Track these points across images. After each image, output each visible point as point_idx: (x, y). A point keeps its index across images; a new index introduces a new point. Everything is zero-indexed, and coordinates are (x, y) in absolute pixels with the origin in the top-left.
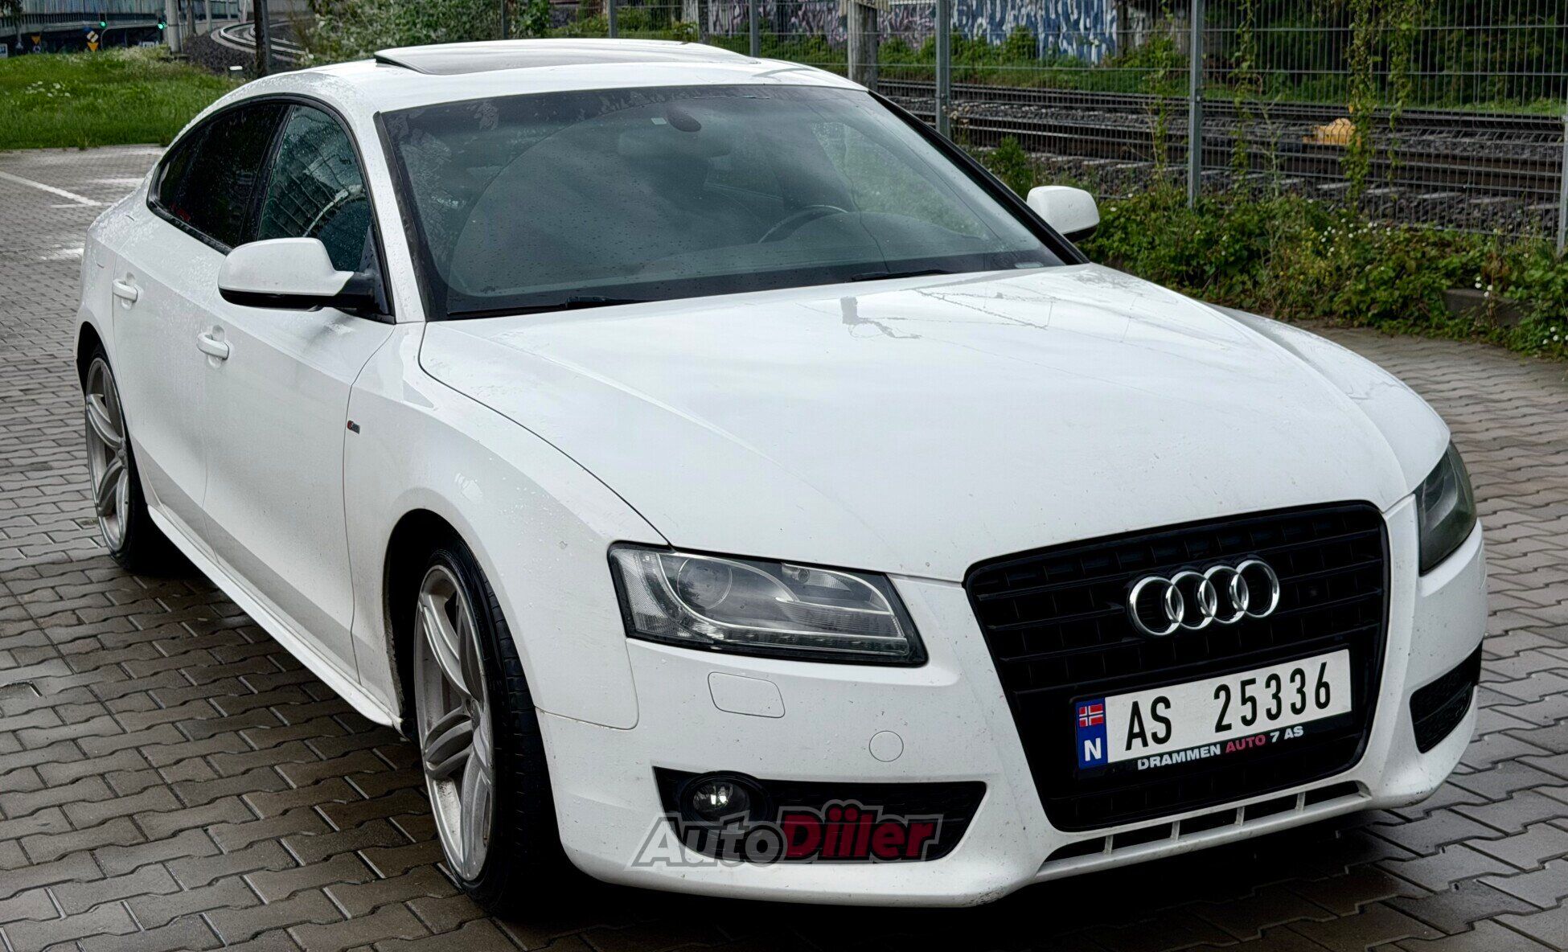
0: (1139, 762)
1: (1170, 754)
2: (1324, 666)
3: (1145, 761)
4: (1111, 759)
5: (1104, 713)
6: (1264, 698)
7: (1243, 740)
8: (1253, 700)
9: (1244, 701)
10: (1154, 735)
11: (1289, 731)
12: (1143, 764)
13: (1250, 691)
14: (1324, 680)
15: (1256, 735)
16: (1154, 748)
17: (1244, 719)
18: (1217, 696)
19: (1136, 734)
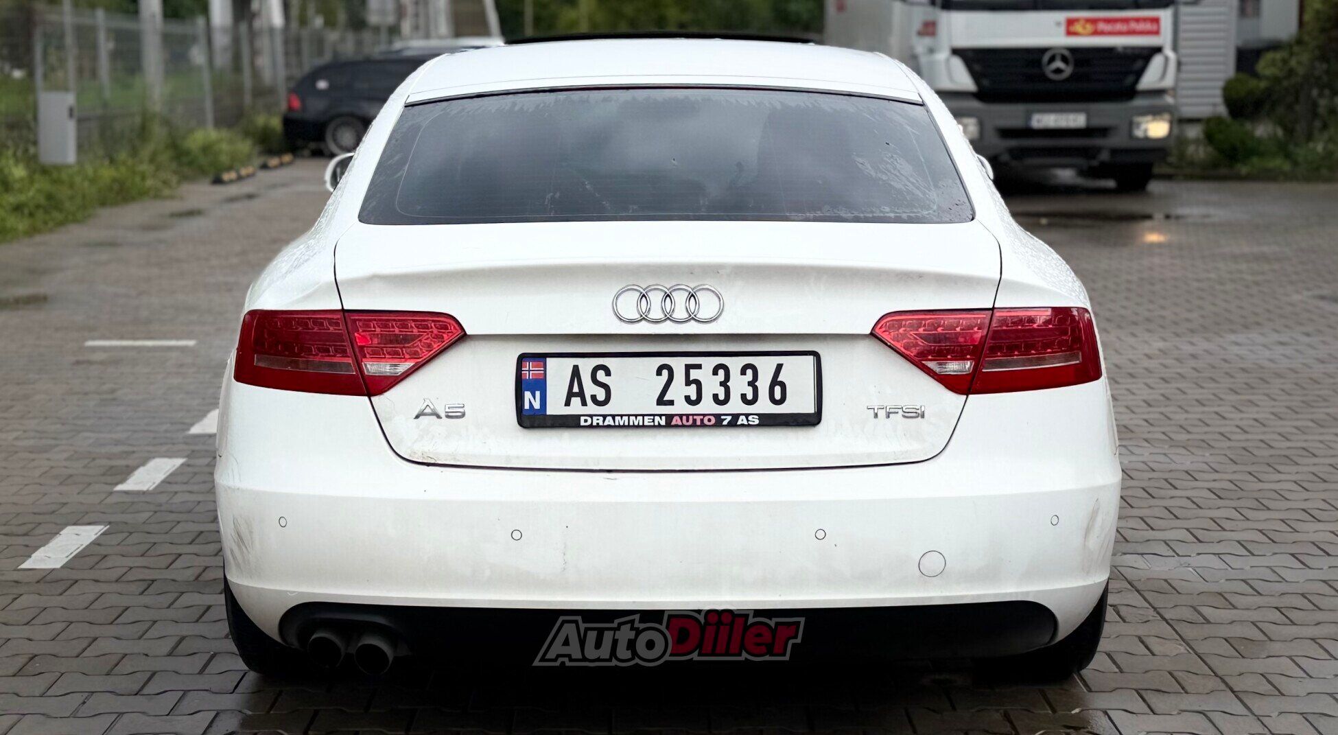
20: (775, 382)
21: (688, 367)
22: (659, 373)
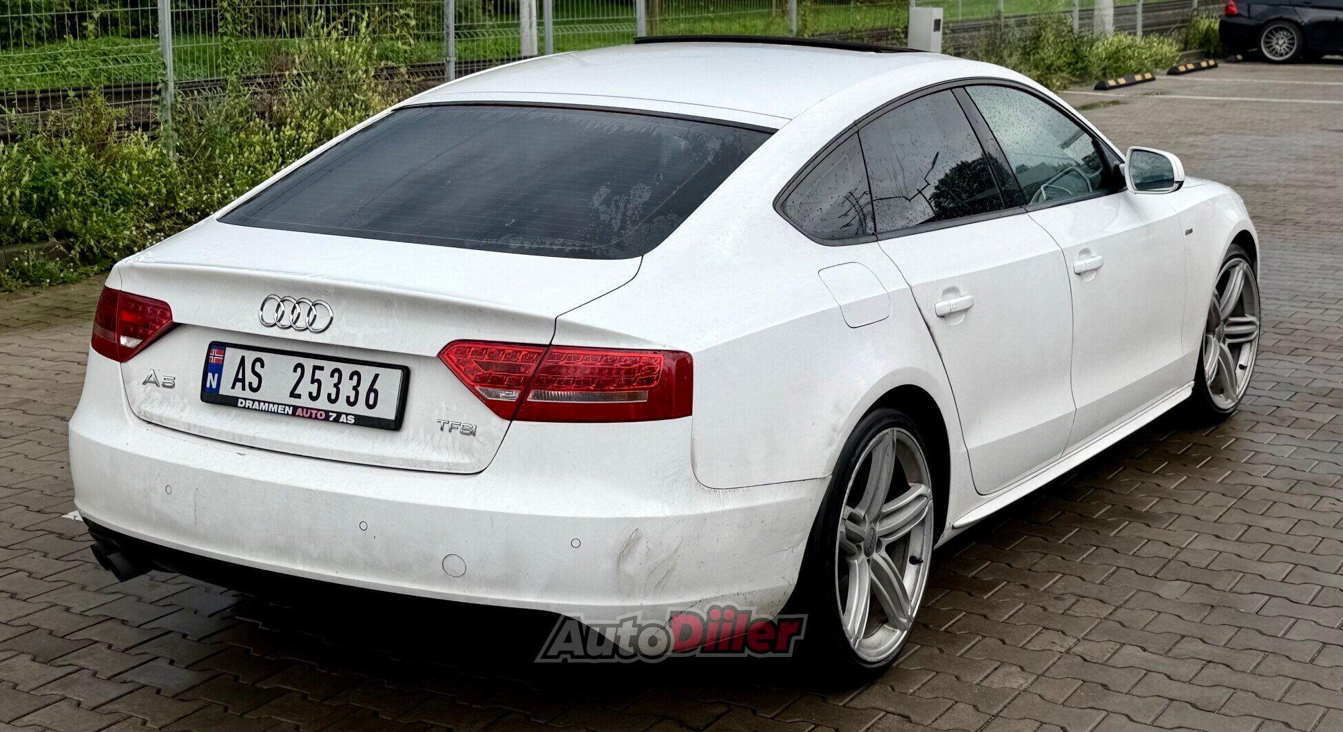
20: (372, 389)
21: (316, 368)
22: (295, 371)
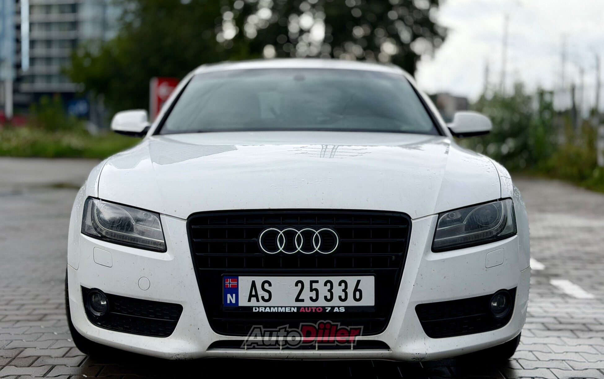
0: (254, 308)
1: (270, 307)
2: (359, 282)
3: (257, 308)
4: (240, 305)
5: (238, 283)
6: (324, 291)
7: (310, 308)
8: (317, 290)
9: (312, 290)
10: (263, 298)
11: (336, 308)
12: (256, 309)
13: (315, 286)
14: (359, 288)
15: (317, 307)
16: (262, 303)
17: (311, 298)
18: (296, 285)
19: (253, 295)
